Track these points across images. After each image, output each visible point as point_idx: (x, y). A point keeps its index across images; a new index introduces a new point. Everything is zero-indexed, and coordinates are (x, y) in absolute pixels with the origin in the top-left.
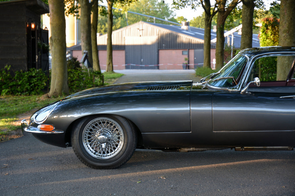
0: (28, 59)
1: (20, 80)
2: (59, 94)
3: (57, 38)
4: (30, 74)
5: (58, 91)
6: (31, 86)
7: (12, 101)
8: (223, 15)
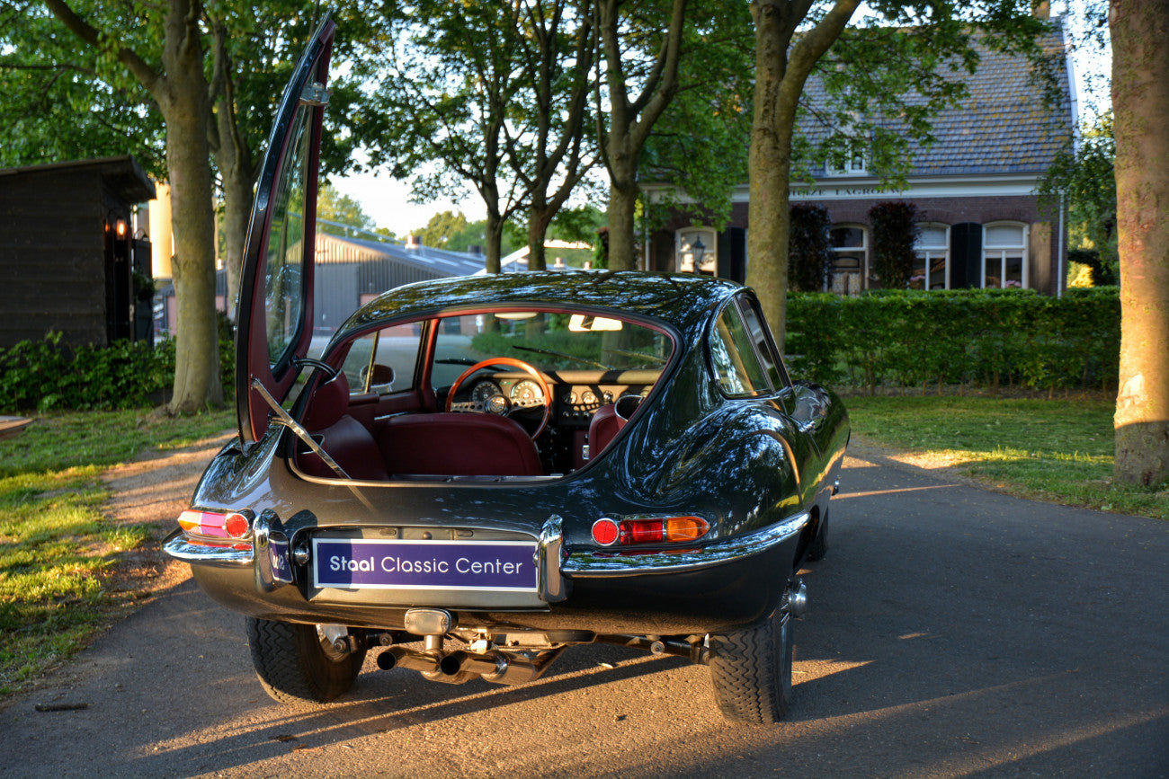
0: (108, 315)
1: (88, 370)
2: (199, 405)
3: (191, 259)
4: (115, 355)
5: (194, 398)
6: (119, 384)
7: (69, 427)
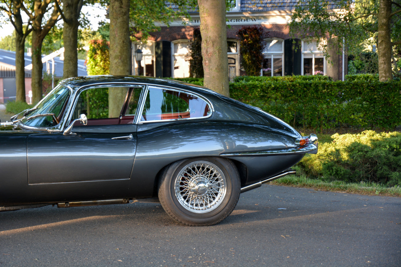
8: (39, 35)
